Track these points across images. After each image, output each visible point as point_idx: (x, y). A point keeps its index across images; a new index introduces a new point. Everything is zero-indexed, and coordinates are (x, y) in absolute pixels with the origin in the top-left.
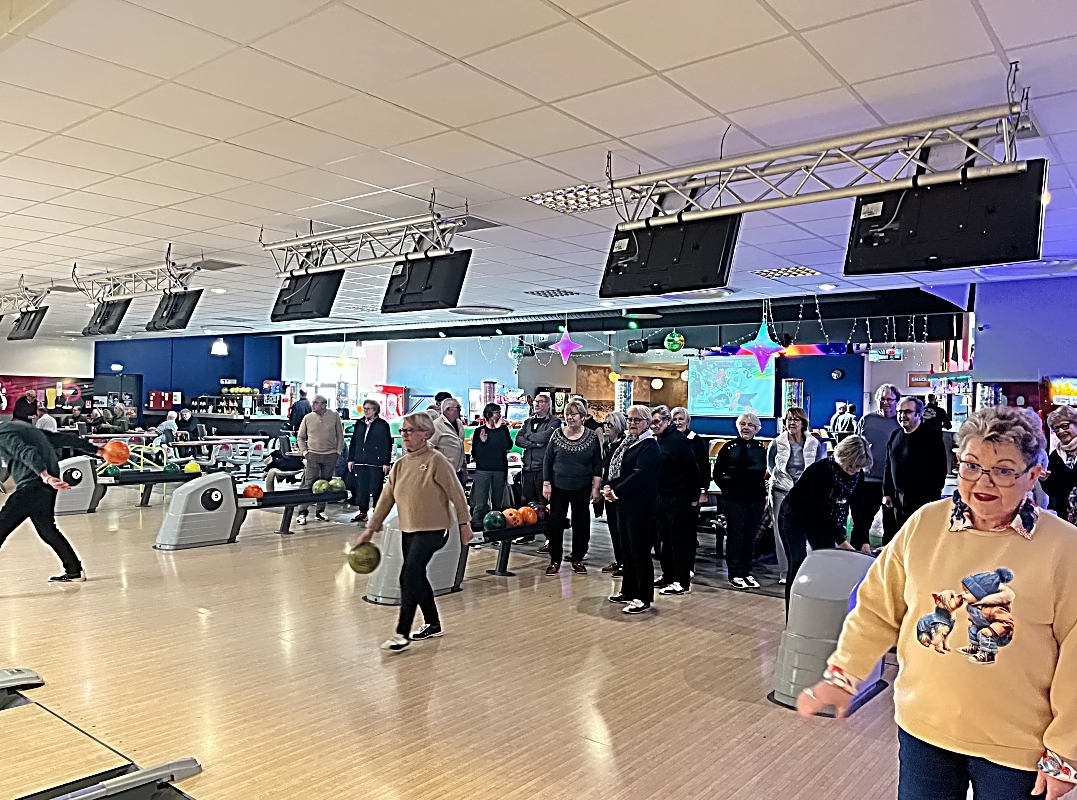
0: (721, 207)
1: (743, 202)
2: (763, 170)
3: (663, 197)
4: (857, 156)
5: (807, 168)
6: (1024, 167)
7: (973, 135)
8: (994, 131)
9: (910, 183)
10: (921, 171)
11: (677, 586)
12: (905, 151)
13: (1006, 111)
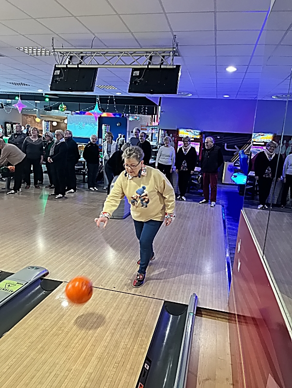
0: (91, 65)
1: (99, 64)
2: (105, 54)
3: (71, 57)
4: (133, 55)
5: (118, 56)
6: (175, 67)
7: (163, 54)
8: (168, 54)
9: (146, 67)
10: (149, 63)
11: (72, 190)
12: (146, 56)
13: (171, 50)
